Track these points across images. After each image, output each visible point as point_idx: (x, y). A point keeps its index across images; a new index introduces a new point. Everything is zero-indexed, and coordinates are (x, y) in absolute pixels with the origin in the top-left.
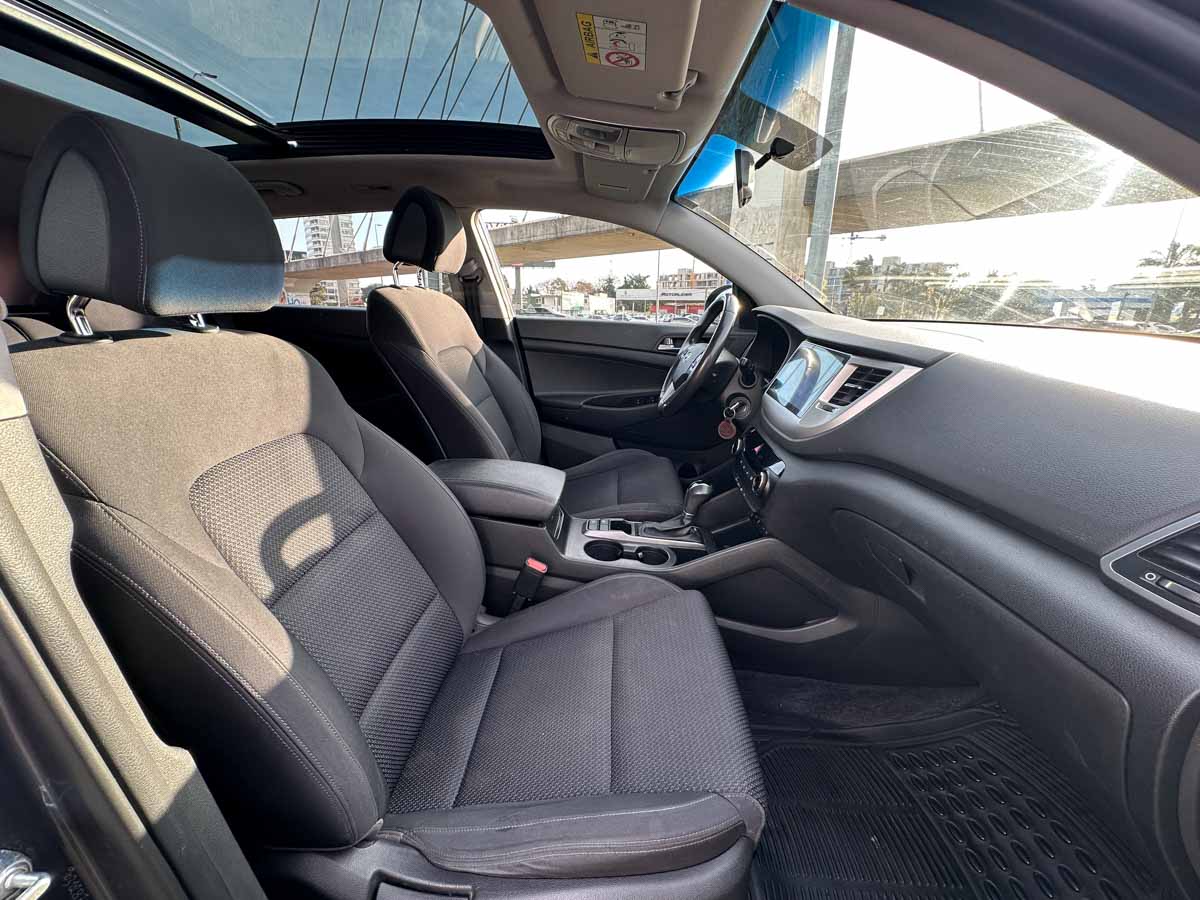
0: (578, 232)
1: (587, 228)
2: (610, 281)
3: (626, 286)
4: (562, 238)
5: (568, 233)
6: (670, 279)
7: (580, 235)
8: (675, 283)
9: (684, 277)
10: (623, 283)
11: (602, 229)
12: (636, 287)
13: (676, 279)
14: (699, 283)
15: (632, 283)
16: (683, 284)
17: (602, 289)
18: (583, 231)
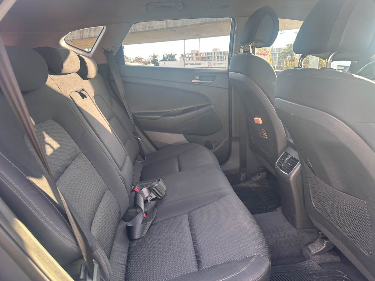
0: (144, 30)
1: (149, 28)
2: (155, 57)
3: (164, 60)
4: (134, 32)
5: (138, 30)
6: (187, 56)
7: (145, 31)
8: (190, 58)
9: (194, 54)
10: (162, 58)
11: (158, 28)
12: (170, 60)
13: (190, 56)
14: (203, 58)
15: (167, 58)
16: (194, 58)
17: (151, 62)
18: (147, 29)
